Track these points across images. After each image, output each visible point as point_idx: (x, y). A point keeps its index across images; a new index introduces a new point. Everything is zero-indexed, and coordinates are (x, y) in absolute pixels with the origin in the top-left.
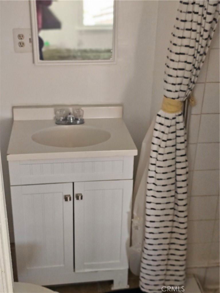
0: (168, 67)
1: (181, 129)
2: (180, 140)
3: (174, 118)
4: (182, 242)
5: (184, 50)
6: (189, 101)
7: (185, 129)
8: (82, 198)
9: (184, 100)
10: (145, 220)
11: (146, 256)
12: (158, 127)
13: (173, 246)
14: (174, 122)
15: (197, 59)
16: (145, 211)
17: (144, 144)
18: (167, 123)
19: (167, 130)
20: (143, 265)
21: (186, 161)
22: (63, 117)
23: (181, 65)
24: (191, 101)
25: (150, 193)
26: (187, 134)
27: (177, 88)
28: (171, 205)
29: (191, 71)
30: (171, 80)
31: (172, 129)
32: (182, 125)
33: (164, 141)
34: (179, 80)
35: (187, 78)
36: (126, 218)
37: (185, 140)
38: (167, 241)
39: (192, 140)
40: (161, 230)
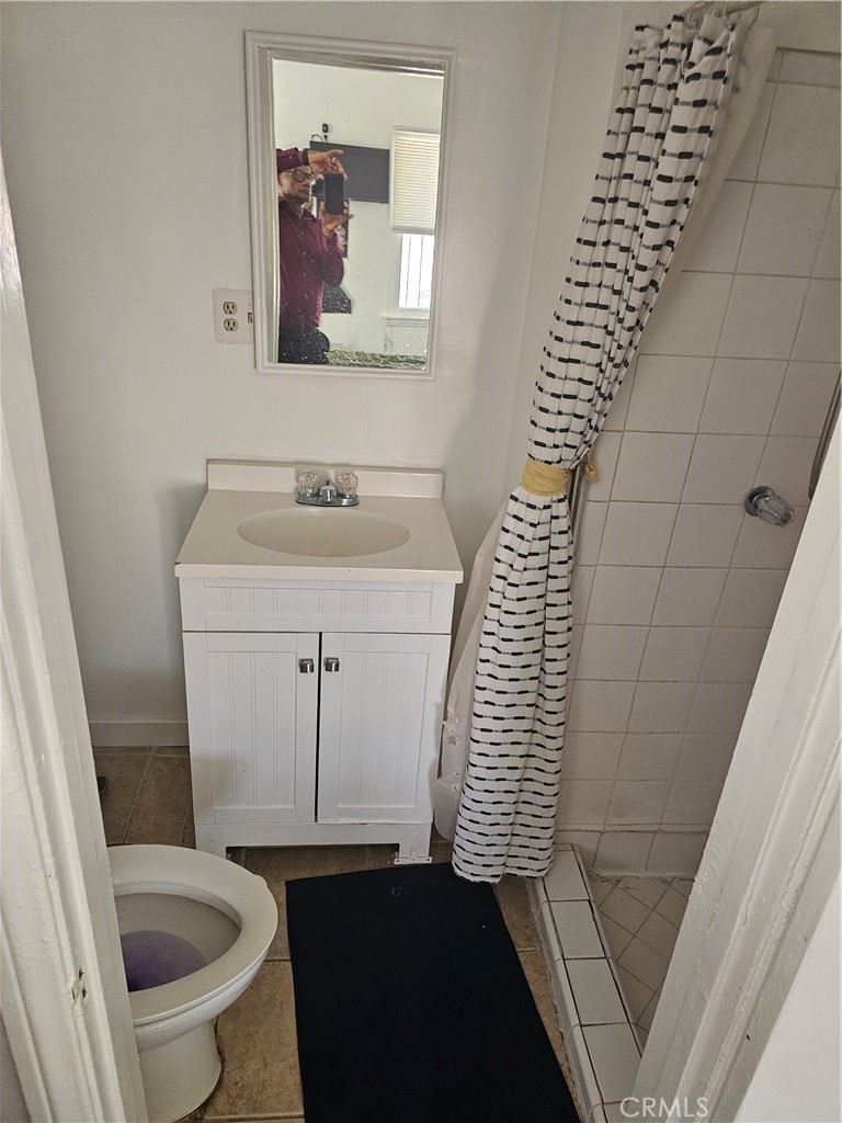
0: (541, 389)
1: (561, 533)
2: (556, 556)
3: (546, 507)
4: (551, 779)
5: (578, 352)
6: (583, 470)
7: (570, 531)
8: (337, 669)
9: (573, 467)
10: (470, 725)
11: (469, 804)
12: (511, 524)
13: (527, 785)
14: (546, 514)
15: (607, 375)
16: (472, 706)
17: (479, 560)
18: (532, 516)
19: (529, 533)
20: (461, 821)
21: (569, 603)
22: (313, 488)
23: (570, 388)
24: (587, 470)
25: (484, 668)
26: (576, 544)
27: (559, 438)
28: (530, 698)
29: (590, 401)
30: (545, 420)
31: (542, 531)
32: (563, 524)
33: (520, 555)
34: (562, 422)
35: (582, 417)
36: (432, 714)
37: (570, 558)
38: (517, 774)
39: (586, 557)
40: (503, 750)
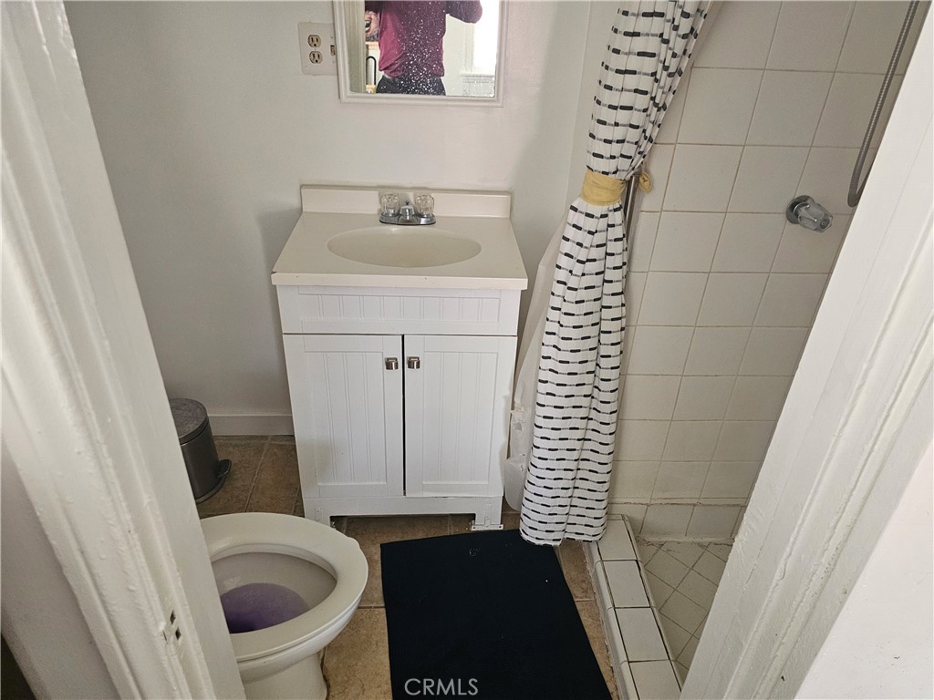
0: (599, 102)
1: (616, 240)
2: (611, 262)
3: (603, 216)
4: (604, 459)
5: (634, 63)
6: (637, 181)
7: (625, 239)
8: (418, 367)
9: (628, 177)
10: (534, 414)
11: (533, 480)
12: (570, 233)
13: (583, 465)
14: (603, 222)
15: (662, 84)
16: (535, 397)
17: (541, 268)
18: (590, 224)
19: (587, 239)
20: (527, 494)
21: (623, 305)
22: (394, 208)
23: (627, 99)
24: (641, 180)
25: (546, 364)
26: (629, 250)
27: (615, 149)
28: (587, 390)
29: (645, 110)
30: (603, 132)
31: (599, 239)
32: (619, 232)
33: (579, 261)
34: (618, 133)
35: (637, 127)
36: (502, 406)
37: (624, 264)
38: (575, 455)
39: (636, 266)
40: (563, 434)
